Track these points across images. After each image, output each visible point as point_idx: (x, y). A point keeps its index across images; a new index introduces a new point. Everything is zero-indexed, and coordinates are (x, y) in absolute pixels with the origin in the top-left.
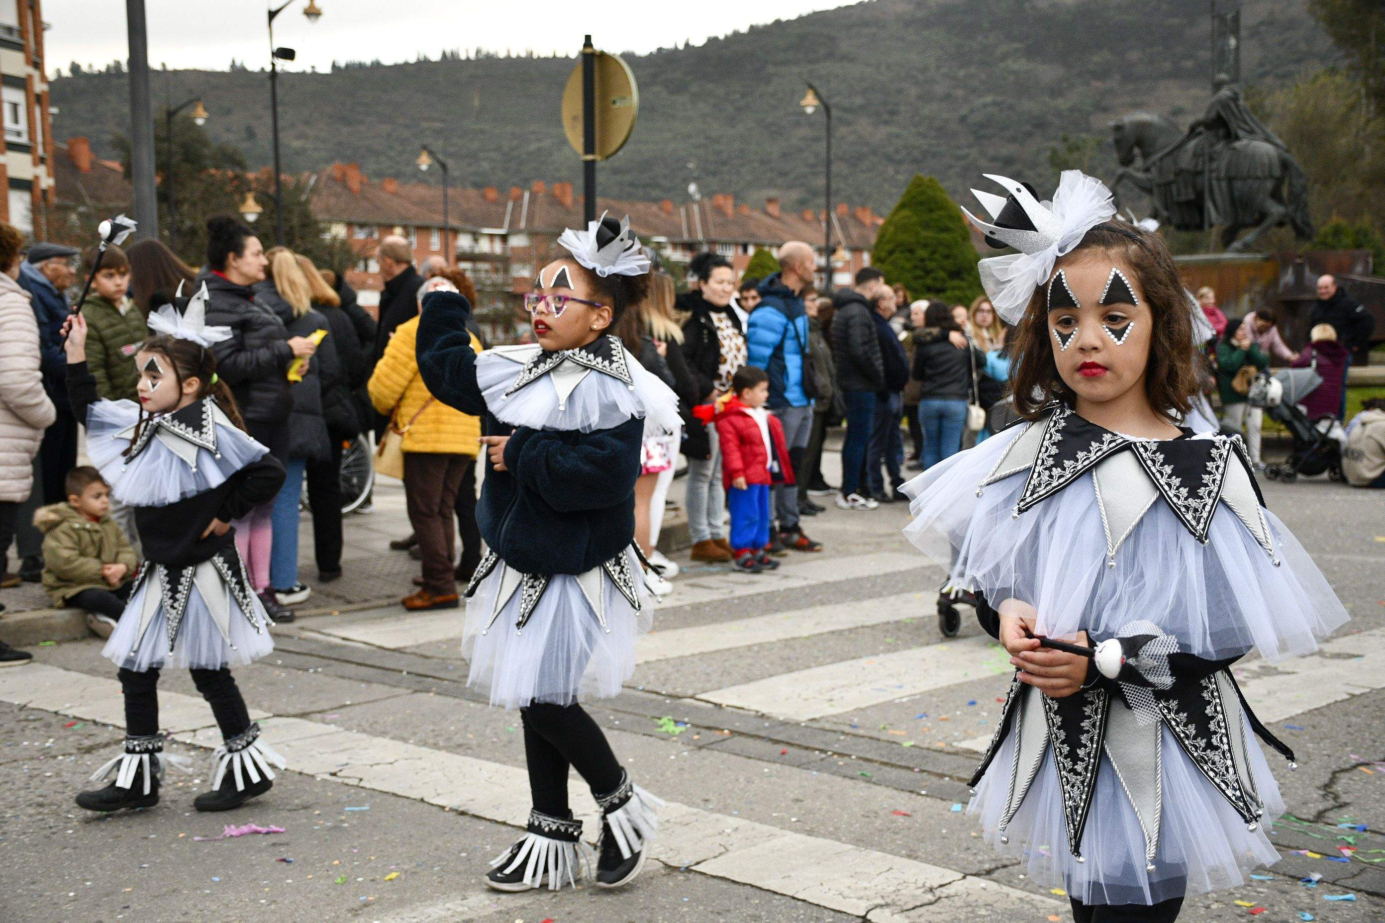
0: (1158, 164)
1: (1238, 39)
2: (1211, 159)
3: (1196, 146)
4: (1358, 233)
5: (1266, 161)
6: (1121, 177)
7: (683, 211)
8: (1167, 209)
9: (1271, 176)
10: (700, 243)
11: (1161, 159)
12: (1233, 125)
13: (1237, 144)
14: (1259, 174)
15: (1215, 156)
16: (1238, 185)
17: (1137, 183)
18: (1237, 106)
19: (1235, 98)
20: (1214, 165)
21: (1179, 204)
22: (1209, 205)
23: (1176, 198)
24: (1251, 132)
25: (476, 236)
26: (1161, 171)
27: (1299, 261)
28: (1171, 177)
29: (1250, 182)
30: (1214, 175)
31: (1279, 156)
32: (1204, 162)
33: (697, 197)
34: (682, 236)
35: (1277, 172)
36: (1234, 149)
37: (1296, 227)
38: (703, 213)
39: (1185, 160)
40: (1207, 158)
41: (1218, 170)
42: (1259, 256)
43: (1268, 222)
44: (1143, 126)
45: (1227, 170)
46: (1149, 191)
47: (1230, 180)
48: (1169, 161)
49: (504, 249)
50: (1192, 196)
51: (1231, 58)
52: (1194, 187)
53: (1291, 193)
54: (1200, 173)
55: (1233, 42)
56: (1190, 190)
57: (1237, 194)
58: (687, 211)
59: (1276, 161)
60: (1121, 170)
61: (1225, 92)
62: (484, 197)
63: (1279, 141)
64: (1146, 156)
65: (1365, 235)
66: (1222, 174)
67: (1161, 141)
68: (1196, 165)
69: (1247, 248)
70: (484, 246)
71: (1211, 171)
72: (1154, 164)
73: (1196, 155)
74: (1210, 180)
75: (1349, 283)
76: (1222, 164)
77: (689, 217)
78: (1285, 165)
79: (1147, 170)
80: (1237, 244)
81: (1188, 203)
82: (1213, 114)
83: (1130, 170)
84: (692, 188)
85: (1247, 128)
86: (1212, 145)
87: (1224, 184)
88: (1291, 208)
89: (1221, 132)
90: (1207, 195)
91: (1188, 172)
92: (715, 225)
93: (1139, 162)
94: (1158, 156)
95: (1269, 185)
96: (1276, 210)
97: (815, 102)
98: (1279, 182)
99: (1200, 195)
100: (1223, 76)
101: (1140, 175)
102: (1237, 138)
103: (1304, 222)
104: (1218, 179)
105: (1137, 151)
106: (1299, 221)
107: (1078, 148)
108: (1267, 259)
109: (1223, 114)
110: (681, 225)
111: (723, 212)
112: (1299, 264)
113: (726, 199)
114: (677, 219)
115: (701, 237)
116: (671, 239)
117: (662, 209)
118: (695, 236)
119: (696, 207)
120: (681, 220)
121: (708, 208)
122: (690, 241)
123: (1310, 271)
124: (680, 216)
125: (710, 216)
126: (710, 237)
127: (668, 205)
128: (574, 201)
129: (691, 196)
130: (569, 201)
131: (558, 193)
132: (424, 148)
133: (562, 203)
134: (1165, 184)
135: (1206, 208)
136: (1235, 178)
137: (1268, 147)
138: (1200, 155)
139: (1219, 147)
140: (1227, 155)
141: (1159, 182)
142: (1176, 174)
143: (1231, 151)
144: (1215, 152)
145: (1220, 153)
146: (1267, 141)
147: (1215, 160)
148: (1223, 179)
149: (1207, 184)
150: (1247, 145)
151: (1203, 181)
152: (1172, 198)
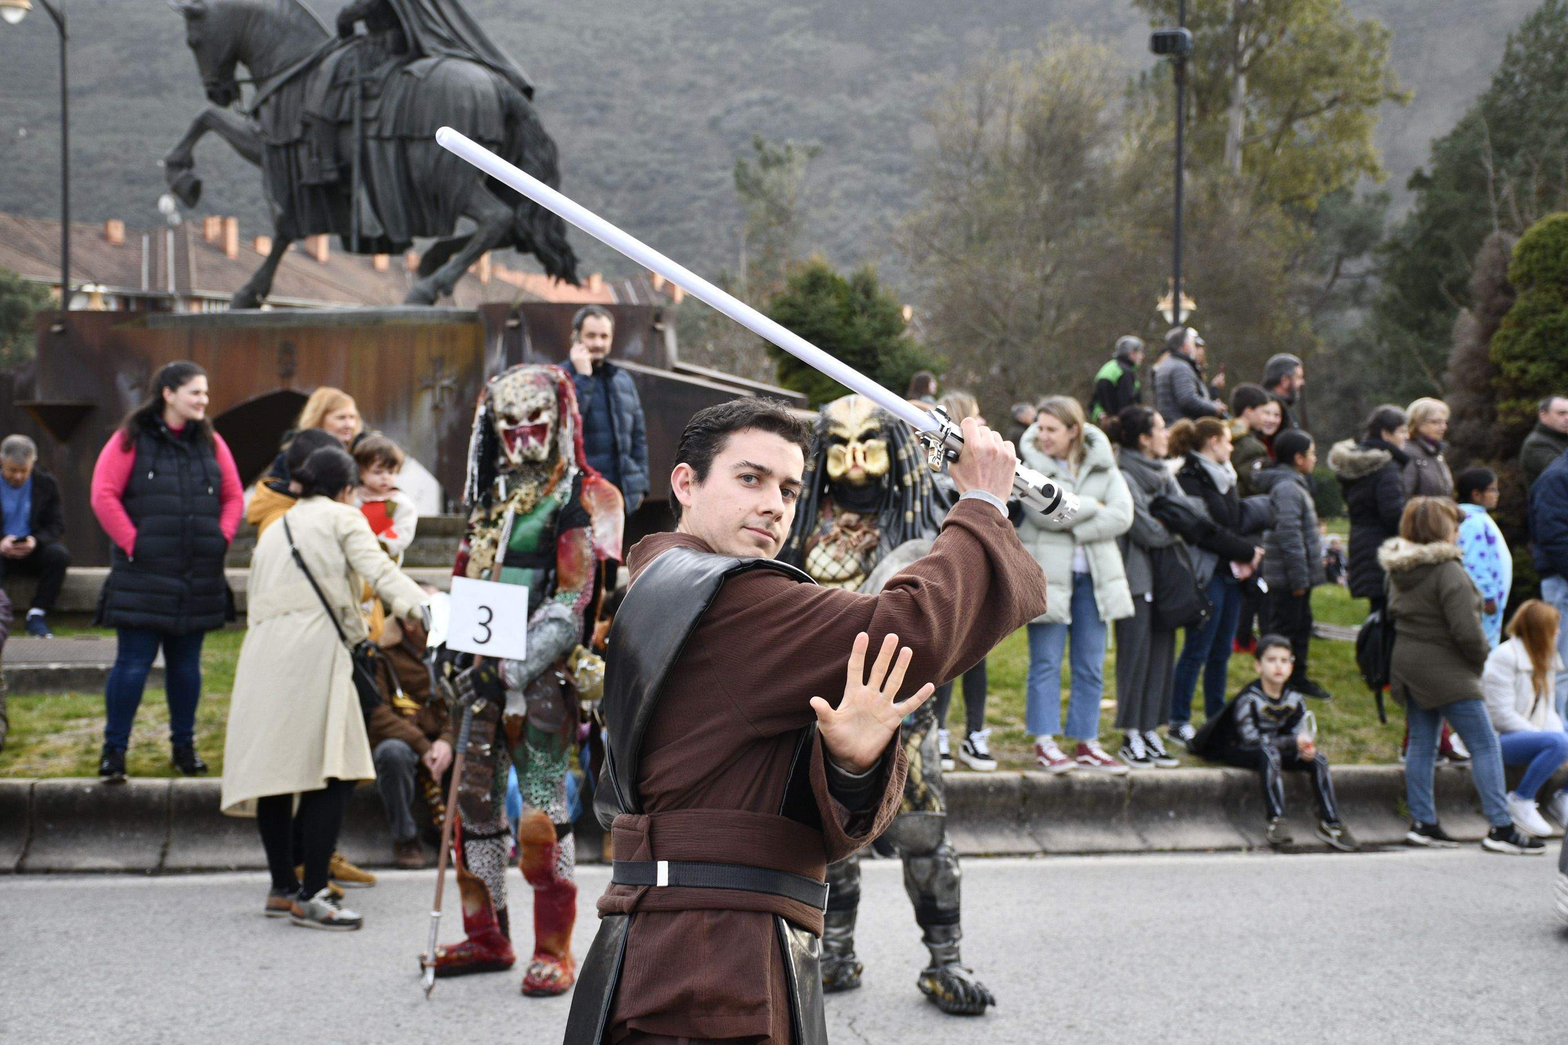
2: (366, 96)
3: (341, 64)
5: (467, 104)
7: (145, 241)
10: (171, 298)
11: (279, 90)
12: (411, 24)
13: (417, 67)
15: (375, 90)
16: (416, 153)
21: (313, 189)
22: (361, 196)
23: (305, 180)
24: (453, 42)
28: (296, 132)
30: (372, 131)
32: (352, 101)
33: (176, 219)
34: (139, 285)
35: (497, 131)
36: (412, 74)
39: (317, 97)
40: (357, 90)
41: (378, 117)
44: (246, 17)
45: (396, 123)
47: (403, 142)
48: (292, 94)
50: (333, 176)
52: (338, 157)
54: (345, 124)
56: (328, 163)
58: (153, 242)
59: (491, 106)
60: (205, 109)
66: (387, 132)
67: (283, 52)
68: (338, 108)
69: (444, 290)
71: (365, 121)
72: (269, 99)
73: (337, 84)
74: (364, 139)
76: (387, 106)
77: (155, 253)
78: (512, 116)
80: (423, 285)
81: (329, 188)
83: (224, 110)
84: (166, 204)
85: (445, 33)
86: (370, 66)
87: (391, 150)
89: (389, 36)
90: (356, 173)
91: (324, 120)
92: (200, 269)
94: (274, 83)
96: (495, 212)
99: (345, 172)
101: (240, 124)
102: (419, 53)
104: (379, 138)
105: (242, 72)
107: (779, 161)
110: (139, 267)
111: (220, 247)
112: (513, 328)
113: (224, 224)
114: (132, 255)
115: (171, 288)
116: (116, 289)
117: (105, 237)
118: (160, 284)
119: (170, 237)
120: (140, 257)
121: (190, 238)
122: (153, 293)
123: (534, 346)
124: (140, 249)
125: (193, 253)
126: (189, 288)
127: (117, 231)
129: (164, 216)
134: (287, 146)
135: (354, 199)
136: (411, 139)
137: (479, 76)
138: (347, 85)
139: (381, 72)
140: (398, 87)
141: (273, 141)
142: (306, 126)
143: (406, 78)
144: (374, 81)
145: (385, 82)
146: (479, 62)
147: (376, 97)
148: (389, 139)
149: (356, 147)
150: (434, 67)
151: (351, 142)
152: (299, 175)
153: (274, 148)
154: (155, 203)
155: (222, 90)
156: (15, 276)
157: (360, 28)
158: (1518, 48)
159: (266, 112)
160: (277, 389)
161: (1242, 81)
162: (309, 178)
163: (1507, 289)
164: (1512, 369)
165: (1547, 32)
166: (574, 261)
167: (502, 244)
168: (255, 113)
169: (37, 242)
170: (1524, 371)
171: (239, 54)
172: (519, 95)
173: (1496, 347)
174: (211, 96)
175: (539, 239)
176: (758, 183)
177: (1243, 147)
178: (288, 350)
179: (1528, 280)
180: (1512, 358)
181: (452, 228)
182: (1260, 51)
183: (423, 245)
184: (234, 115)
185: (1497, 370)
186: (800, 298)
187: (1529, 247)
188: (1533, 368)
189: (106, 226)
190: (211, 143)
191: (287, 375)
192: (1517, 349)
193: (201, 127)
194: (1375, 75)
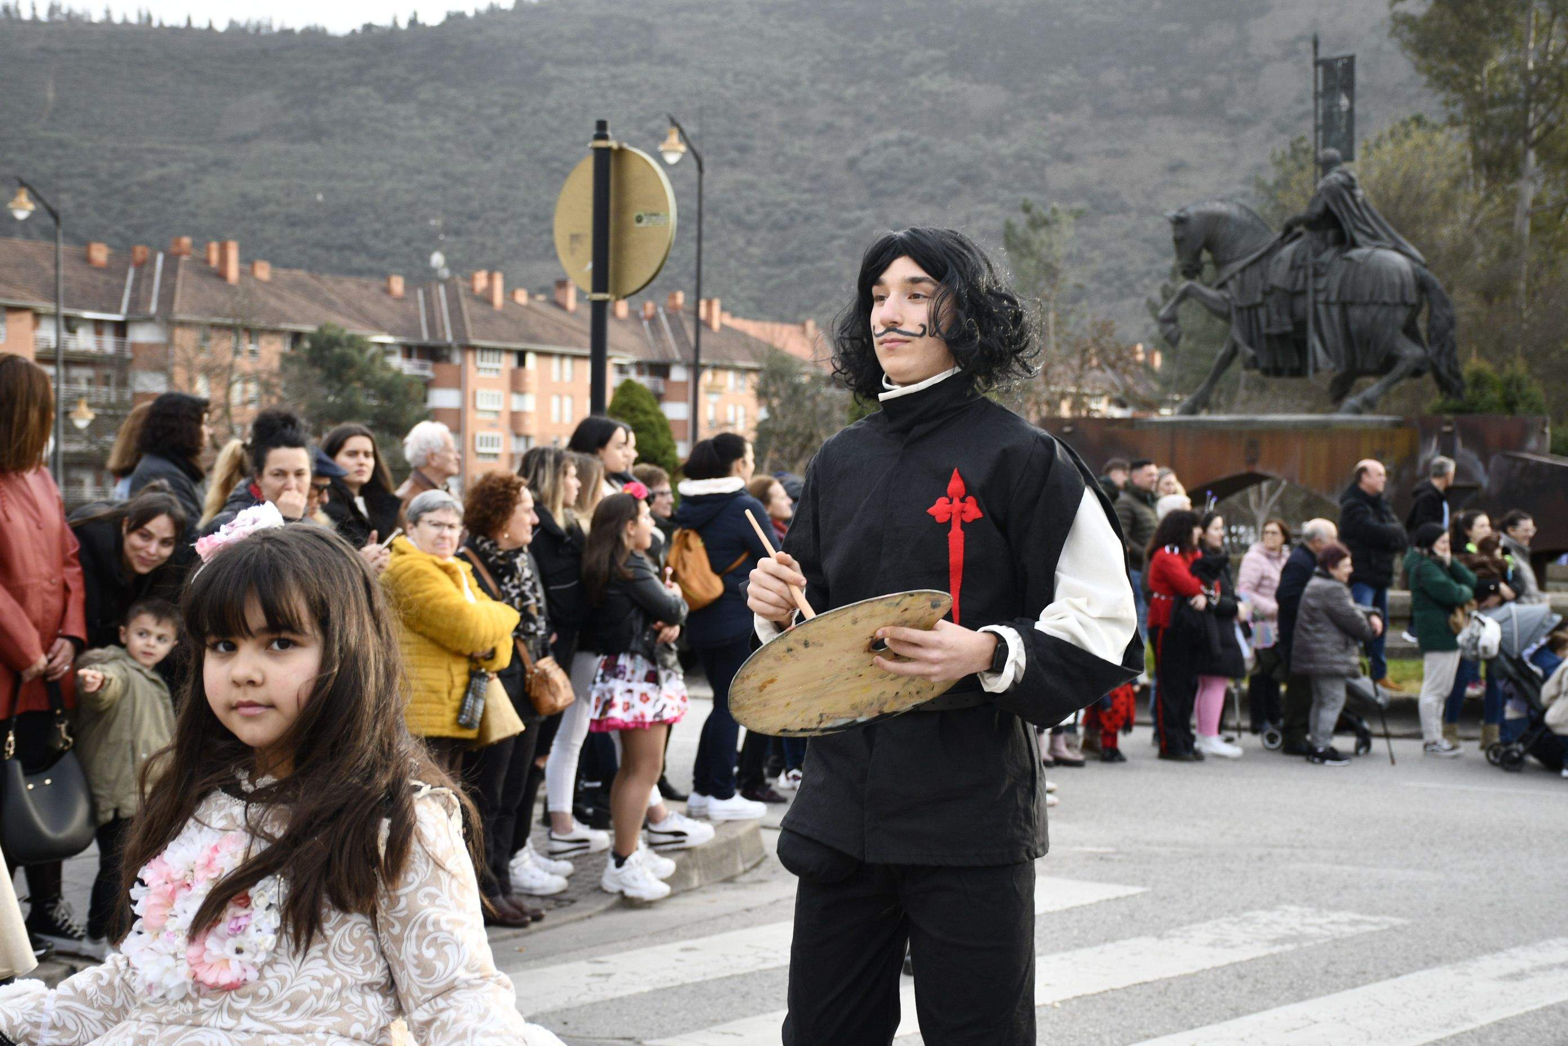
0: (1238, 276)
1: (1352, 99)
2: (1317, 274)
3: (1295, 253)
4: (1509, 383)
5: (1397, 280)
6: (1185, 295)
7: (420, 293)
8: (1251, 344)
9: (1405, 304)
10: (449, 347)
11: (1243, 270)
12: (1348, 225)
13: (1354, 253)
14: (1387, 298)
15: (1323, 270)
16: (1356, 313)
18: (1353, 197)
19: (1350, 186)
20: (1321, 285)
21: (1269, 337)
23: (1265, 331)
24: (1375, 237)
26: (1242, 288)
27: (1447, 429)
28: (1259, 298)
29: (1373, 310)
30: (1321, 298)
31: (1414, 270)
32: (1306, 278)
33: (445, 273)
34: (419, 334)
35: (1412, 297)
36: (1350, 259)
37: (1439, 378)
38: (454, 301)
39: (1279, 274)
40: (1310, 271)
41: (1326, 289)
42: (1387, 418)
43: (1400, 368)
44: (1215, 220)
45: (1340, 293)
46: (1226, 317)
47: (1345, 306)
48: (1254, 272)
49: (121, 346)
50: (1288, 327)
51: (1343, 123)
52: (1292, 315)
53: (1431, 328)
54: (1301, 294)
55: (1344, 102)
56: (1286, 319)
57: (1354, 327)
58: (427, 295)
59: (1410, 280)
60: (1183, 284)
61: (1335, 176)
62: (87, 258)
63: (1414, 251)
64: (1219, 264)
65: (1519, 388)
66: (1333, 298)
67: (1243, 244)
68: (1294, 284)
69: (1369, 405)
70: (84, 341)
71: (1316, 291)
72: (1232, 277)
73: (1294, 267)
74: (1315, 303)
75: (1519, 465)
76: (1332, 281)
77: (430, 305)
78: (1423, 286)
79: (1222, 286)
80: (1352, 401)
81: (1282, 337)
82: (1319, 208)
83: (1197, 284)
84: (437, 259)
85: (1369, 230)
86: (1317, 254)
87: (1335, 311)
88: (1431, 351)
89: (1331, 234)
90: (1311, 326)
91: (1285, 291)
92: (473, 320)
93: (1209, 271)
94: (1237, 265)
95: (1401, 316)
96: (1411, 351)
97: (683, 148)
98: (1415, 309)
99: (1300, 326)
100: (1333, 152)
101: (1211, 293)
102: (1354, 245)
103: (1450, 371)
104: (1327, 303)
105: (1206, 256)
106: (1443, 370)
108: (1397, 425)
109: (1334, 209)
110: (418, 317)
111: (486, 299)
112: (1448, 433)
113: (490, 278)
114: (412, 307)
115: (449, 338)
116: (402, 340)
117: (387, 291)
118: (440, 335)
119: (442, 289)
120: (418, 309)
121: (461, 291)
122: (433, 343)
123: (1464, 444)
124: (417, 302)
125: (465, 304)
126: (466, 338)
127: (398, 285)
128: (242, 272)
129: (435, 270)
130: (233, 272)
131: (214, 257)
132: (23, 184)
133: (221, 275)
134: (1249, 308)
135: (1310, 345)
136: (1352, 303)
137: (1398, 258)
138: (1300, 267)
139: (1327, 256)
140: (1339, 269)
141: (1240, 303)
142: (1265, 294)
143: (1345, 263)
144: (1322, 264)
145: (1329, 265)
147: (1323, 275)
148: (1333, 304)
149: (1311, 310)
150: (1369, 256)
151: (1305, 305)
152: (1259, 328)
153: (1240, 309)
155: (1191, 270)
156: (342, 331)
159: (1232, 286)
160: (1244, 470)
161: (1532, 156)
162: (1268, 330)
167: (1415, 374)
169: (333, 297)
171: (1206, 244)
178: (1254, 445)
182: (1551, 128)
184: (1202, 287)
189: (388, 280)
191: (1253, 461)
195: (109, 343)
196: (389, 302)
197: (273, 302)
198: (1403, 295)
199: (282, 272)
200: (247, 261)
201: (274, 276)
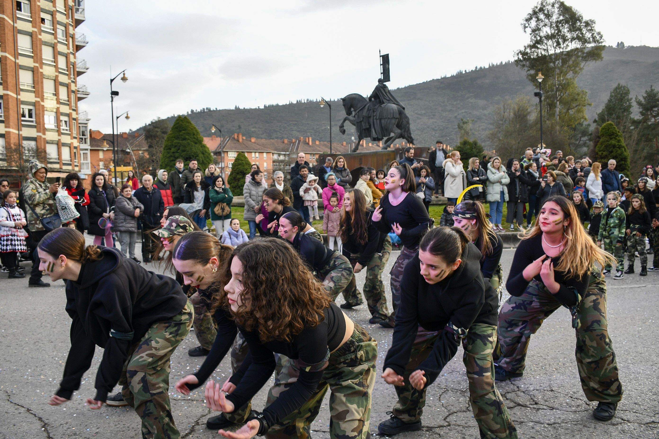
0: (358, 114)
2: (374, 112)
3: (369, 106)
5: (392, 111)
7: (349, 145)
9: (394, 117)
12: (382, 98)
13: (383, 106)
14: (389, 117)
16: (383, 121)
17: (352, 122)
19: (384, 87)
21: (365, 129)
22: (373, 130)
25: (279, 155)
26: (358, 117)
29: (386, 120)
30: (375, 118)
32: (371, 113)
35: (398, 116)
40: (372, 111)
41: (376, 115)
43: (395, 136)
44: (354, 99)
45: (379, 116)
47: (380, 119)
48: (361, 112)
49: (289, 158)
50: (368, 127)
52: (369, 123)
54: (370, 117)
55: (387, 66)
56: (367, 124)
57: (383, 125)
58: (351, 145)
59: (396, 112)
60: (346, 117)
62: (283, 142)
64: (355, 111)
66: (378, 118)
67: (359, 105)
68: (369, 114)
70: (282, 158)
71: (373, 116)
73: (369, 110)
74: (373, 119)
76: (378, 113)
78: (400, 113)
80: (384, 146)
81: (367, 129)
85: (388, 99)
87: (378, 121)
88: (403, 131)
89: (378, 100)
90: (372, 126)
91: (366, 117)
93: (354, 113)
94: (358, 111)
95: (394, 121)
96: (397, 131)
98: (399, 120)
99: (370, 126)
101: (352, 119)
102: (383, 103)
104: (376, 119)
105: (352, 109)
107: (466, 123)
109: (378, 93)
114: (347, 148)
119: (354, 144)
120: (349, 148)
127: (345, 143)
128: (312, 143)
129: (352, 141)
130: (310, 143)
131: (307, 140)
132: (213, 125)
133: (308, 144)
134: (360, 122)
136: (382, 119)
137: (394, 106)
140: (379, 109)
141: (358, 121)
142: (363, 118)
143: (381, 108)
144: (375, 109)
145: (377, 109)
146: (394, 104)
150: (386, 105)
151: (371, 120)
152: (362, 127)
153: (358, 123)
154: (351, 138)
155: (349, 113)
157: (373, 99)
158: (612, 94)
159: (356, 116)
161: (558, 103)
162: (364, 128)
163: (599, 137)
164: (600, 153)
165: (618, 91)
166: (413, 140)
167: (399, 137)
168: (354, 117)
170: (602, 154)
171: (352, 106)
172: (402, 109)
173: (597, 149)
174: (347, 114)
175: (406, 136)
176: (462, 127)
177: (559, 115)
178: (361, 159)
179: (603, 135)
180: (600, 151)
181: (390, 135)
182: (561, 97)
183: (385, 139)
184: (351, 117)
185: (597, 154)
186: (462, 146)
187: (603, 129)
188: (604, 153)
190: (347, 122)
191: (361, 164)
192: (601, 149)
193: (345, 120)
194: (585, 100)
195: (287, 159)
196: (343, 147)
197: (318, 148)
198: (393, 115)
199: (322, 142)
200: (314, 141)
201: (320, 144)
